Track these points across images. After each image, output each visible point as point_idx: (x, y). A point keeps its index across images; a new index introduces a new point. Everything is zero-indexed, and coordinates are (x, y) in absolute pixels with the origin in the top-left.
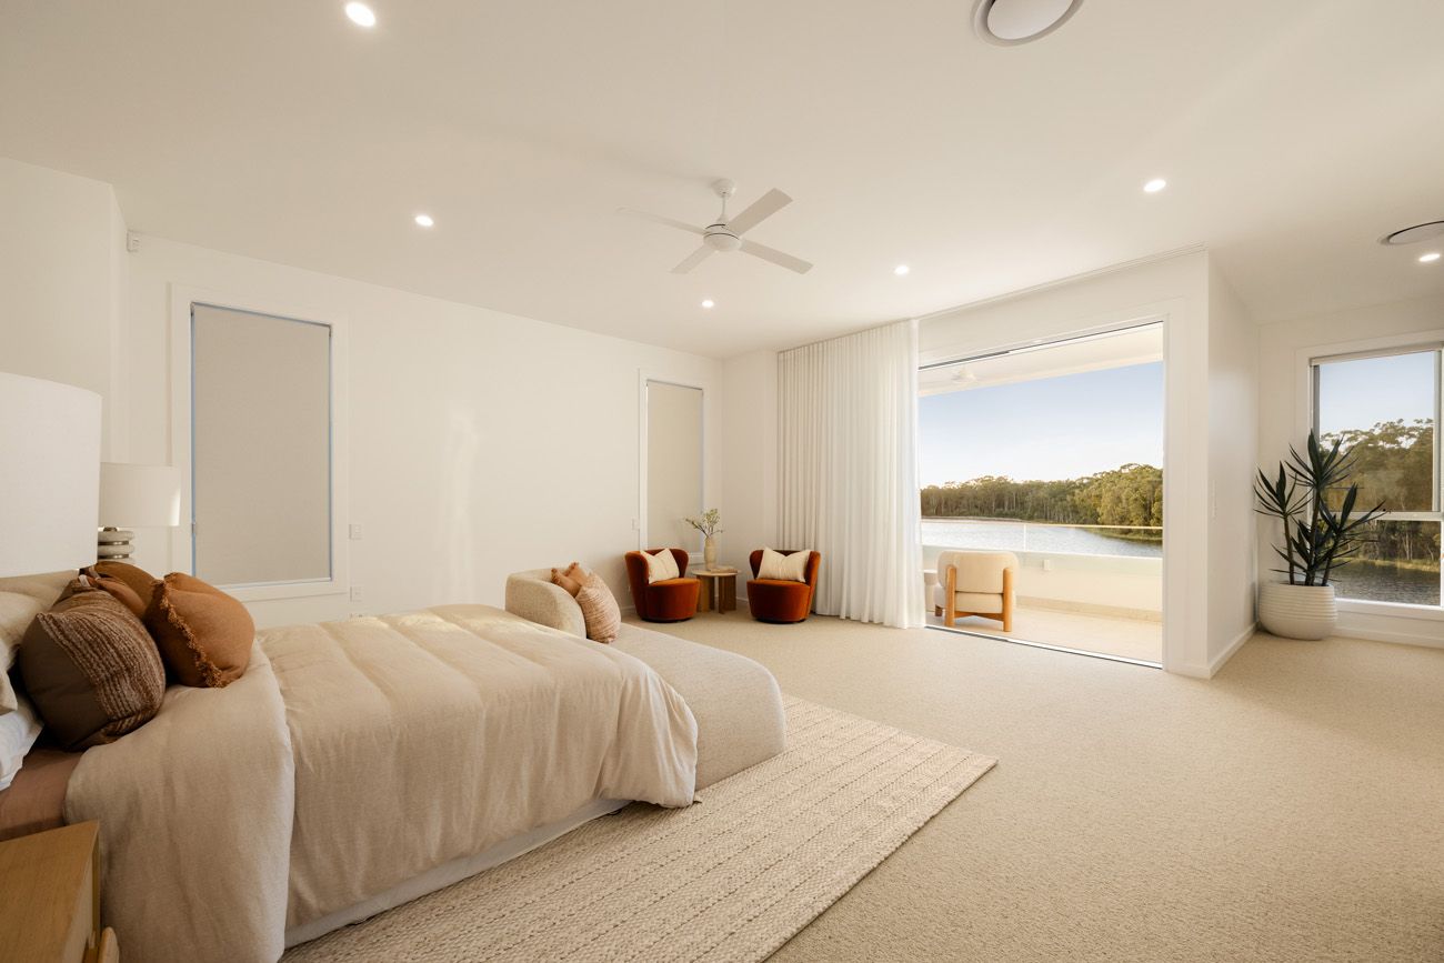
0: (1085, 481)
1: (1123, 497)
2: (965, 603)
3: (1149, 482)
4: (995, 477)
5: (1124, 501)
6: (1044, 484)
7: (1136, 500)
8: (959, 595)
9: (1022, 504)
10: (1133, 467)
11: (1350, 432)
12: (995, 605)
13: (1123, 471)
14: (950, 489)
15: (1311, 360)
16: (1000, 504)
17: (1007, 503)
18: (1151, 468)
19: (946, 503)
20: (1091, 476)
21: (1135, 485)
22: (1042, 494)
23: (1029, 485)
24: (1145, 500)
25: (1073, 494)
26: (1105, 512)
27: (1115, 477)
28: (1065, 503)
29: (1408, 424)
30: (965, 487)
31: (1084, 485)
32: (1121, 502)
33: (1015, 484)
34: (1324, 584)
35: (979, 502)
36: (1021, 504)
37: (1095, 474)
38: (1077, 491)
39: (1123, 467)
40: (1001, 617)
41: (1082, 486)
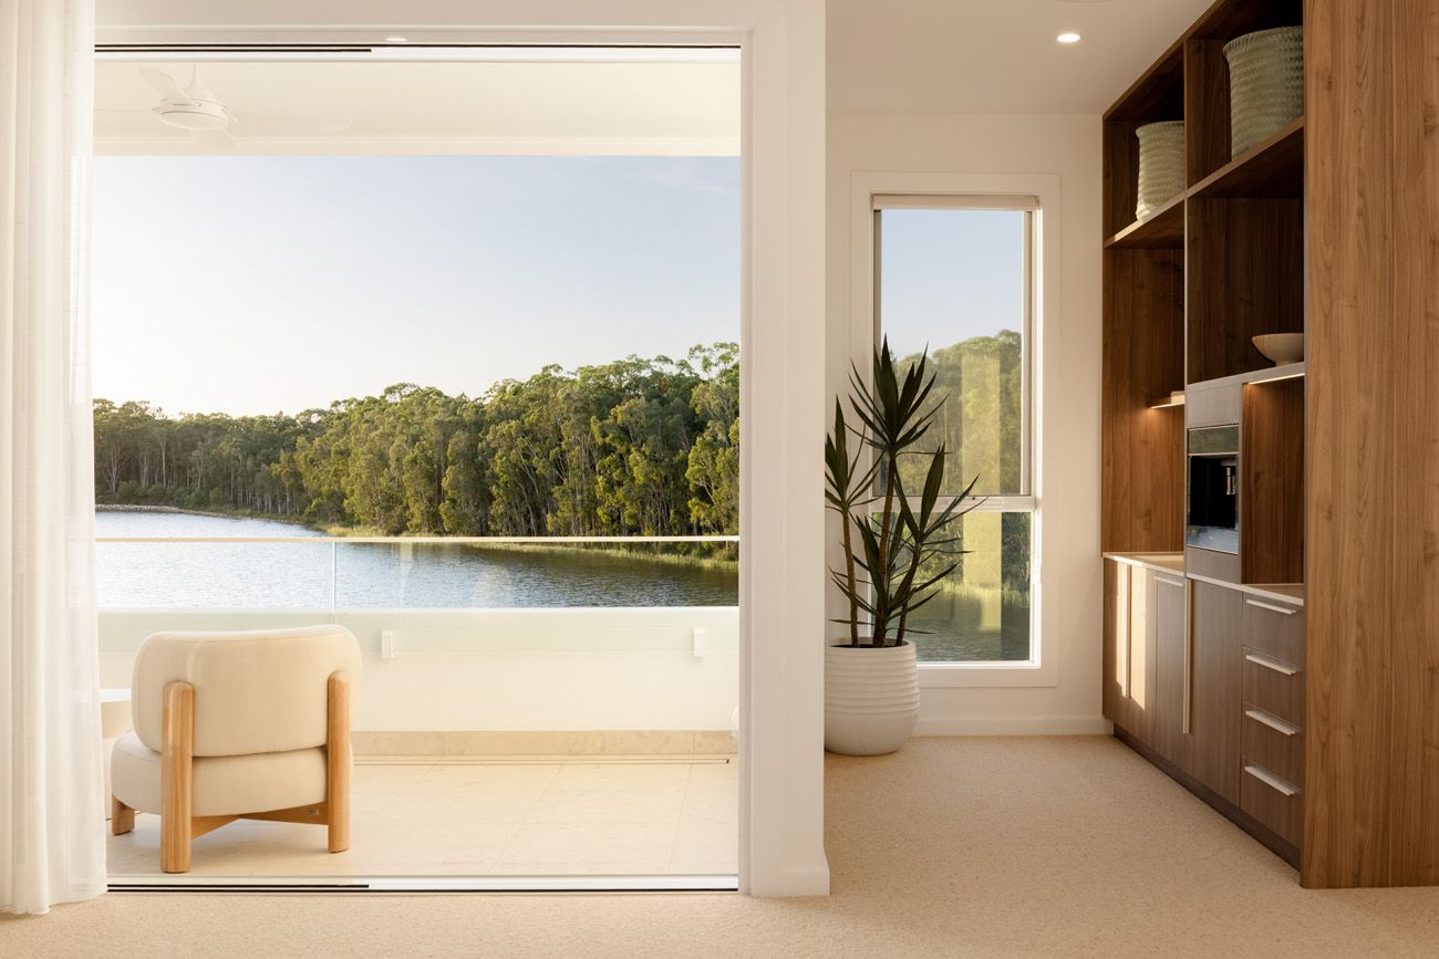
0: (315, 419)
1: (392, 454)
2: (220, 789)
4: (118, 404)
5: (393, 464)
6: (230, 423)
7: (414, 461)
8: (203, 767)
9: (182, 469)
10: (407, 391)
12: (305, 783)
13: (390, 399)
15: (873, 196)
16: (129, 470)
17: (145, 468)
18: (439, 394)
20: (327, 407)
21: (413, 430)
22: (226, 447)
23: (197, 426)
24: (429, 460)
25: (293, 448)
26: (357, 487)
27: (372, 407)
28: (274, 466)
31: (314, 427)
32: (388, 466)
34: (899, 642)
36: (180, 471)
37: (336, 404)
38: (301, 440)
39: (390, 390)
40: (323, 812)
41: (310, 430)
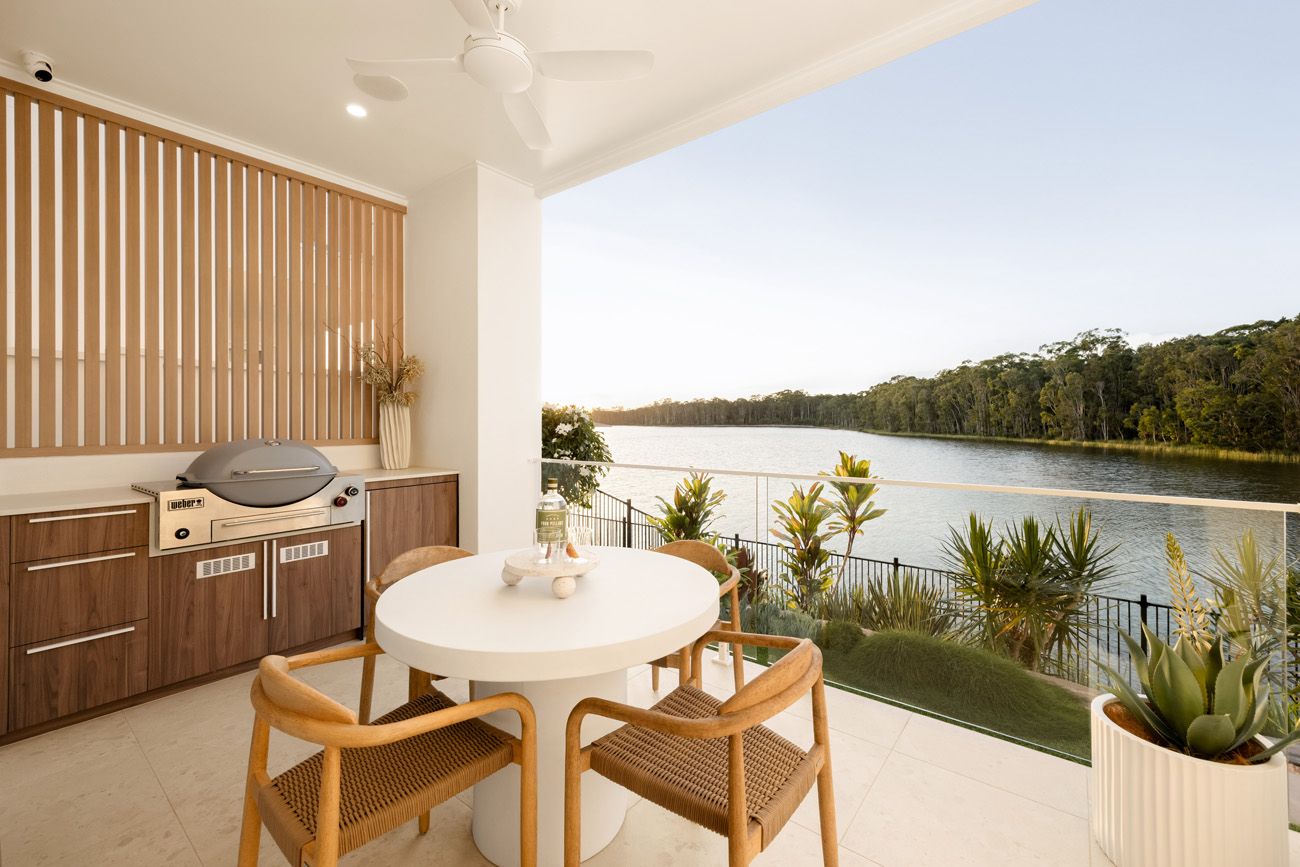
0: (864, 394)
1: (894, 401)
3: (914, 387)
6: (832, 396)
7: (903, 403)
10: (901, 379)
11: (1058, 343)
13: (894, 382)
14: (755, 402)
16: (797, 414)
17: (802, 413)
18: (915, 378)
19: (753, 413)
20: (868, 389)
21: (903, 392)
23: (820, 398)
24: (910, 402)
25: (854, 402)
26: (880, 414)
29: (1101, 334)
30: (768, 400)
32: (892, 407)
33: (809, 397)
35: (779, 412)
36: (814, 414)
37: (872, 387)
38: (857, 400)
39: (893, 379)
41: (861, 397)
